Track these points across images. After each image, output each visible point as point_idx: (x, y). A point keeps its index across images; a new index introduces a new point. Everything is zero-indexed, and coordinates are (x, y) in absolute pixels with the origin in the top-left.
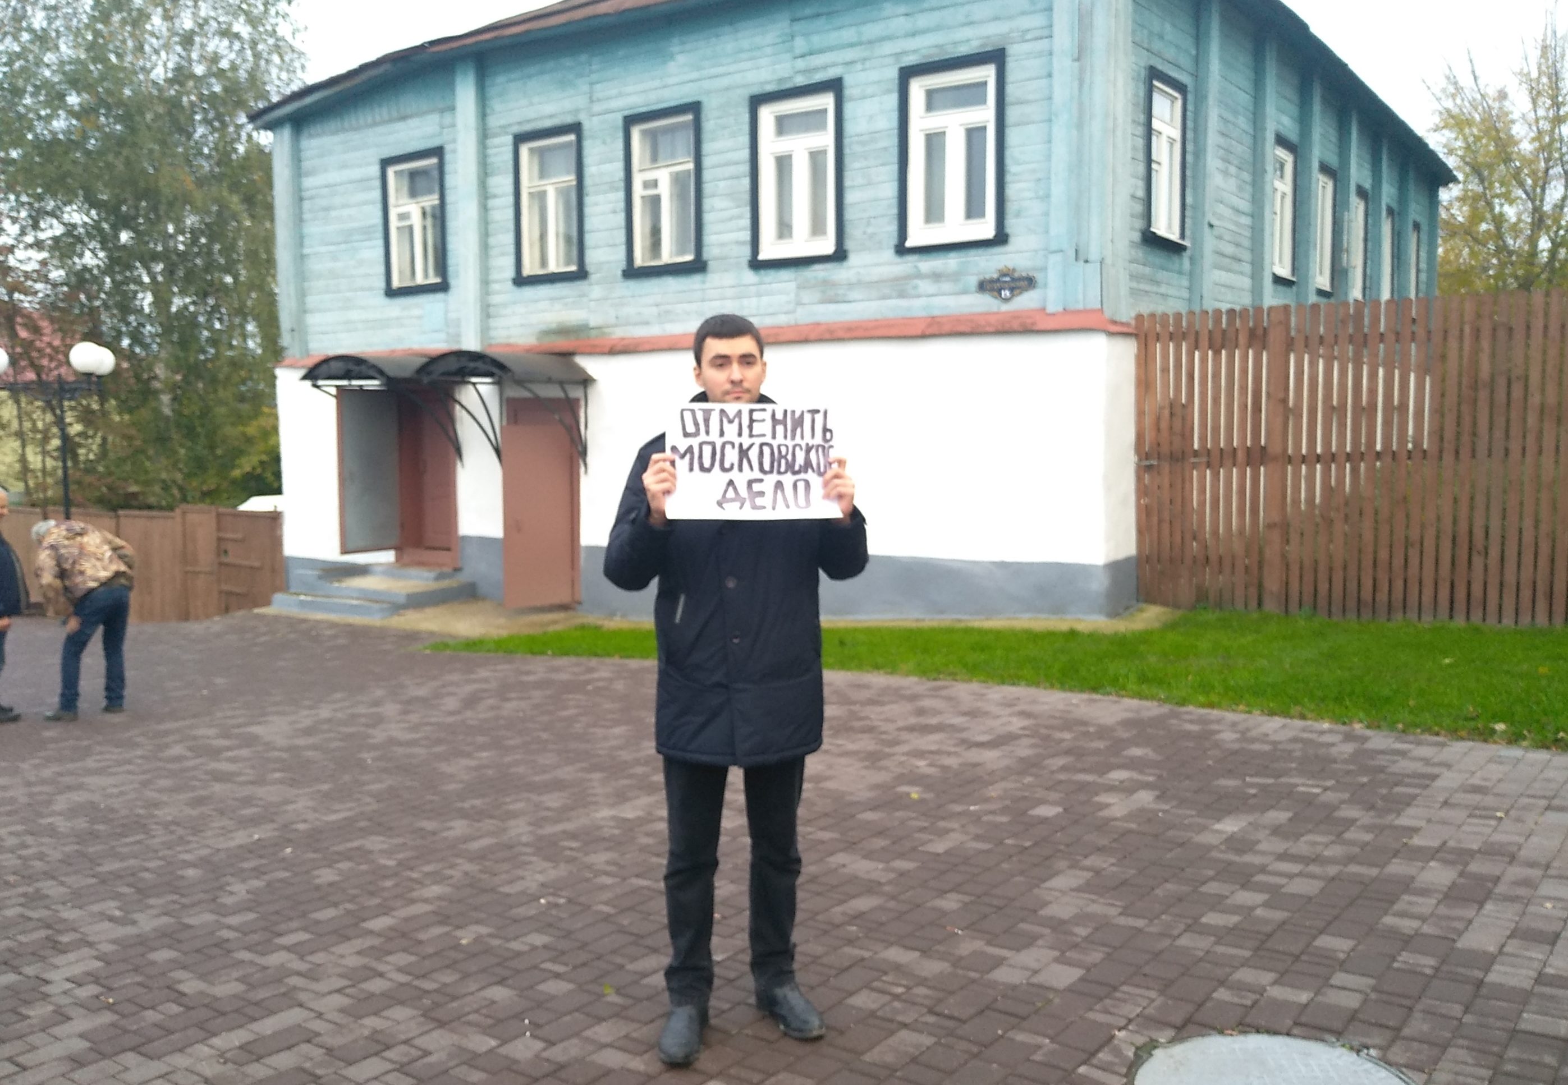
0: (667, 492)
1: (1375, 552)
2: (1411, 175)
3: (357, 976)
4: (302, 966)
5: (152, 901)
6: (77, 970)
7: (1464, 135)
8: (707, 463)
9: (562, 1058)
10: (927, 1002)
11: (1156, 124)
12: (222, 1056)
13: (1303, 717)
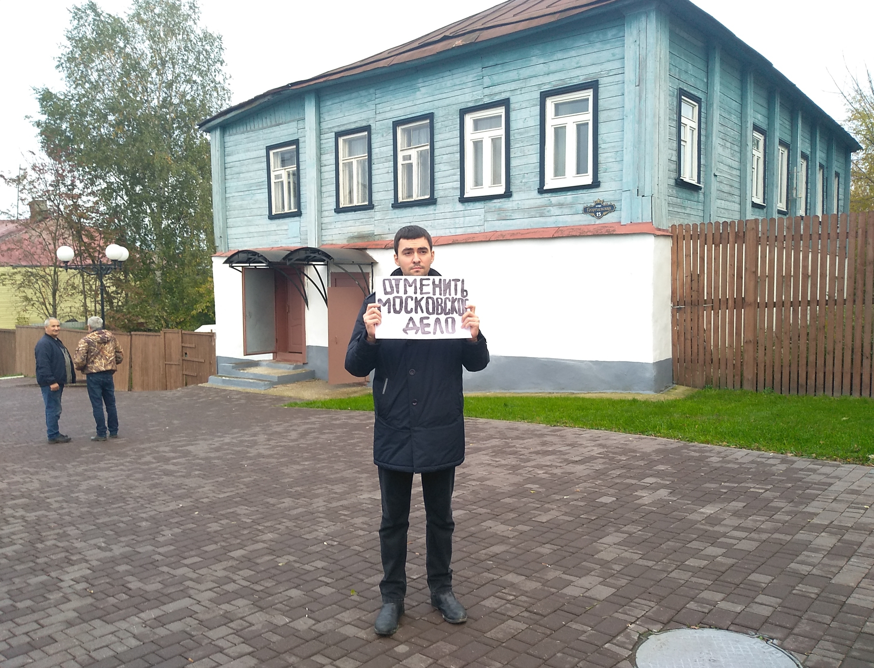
0: (376, 324)
1: (807, 357)
2: (834, 147)
3: (221, 582)
4: (194, 576)
5: (122, 539)
6: (77, 575)
7: (866, 123)
8: (398, 308)
9: (322, 630)
10: (526, 605)
11: (683, 120)
12: (145, 623)
13: (759, 449)
